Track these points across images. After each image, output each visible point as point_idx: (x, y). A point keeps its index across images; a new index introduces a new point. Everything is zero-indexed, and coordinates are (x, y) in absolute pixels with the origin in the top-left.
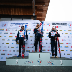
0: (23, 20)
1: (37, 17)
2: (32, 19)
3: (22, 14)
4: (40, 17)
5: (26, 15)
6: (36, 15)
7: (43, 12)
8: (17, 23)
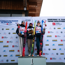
0: (11, 16)
1: (29, 12)
2: (23, 15)
3: (10, 8)
4: (34, 12)
5: (15, 9)
6: (27, 9)
7: (37, 5)
8: (4, 20)
